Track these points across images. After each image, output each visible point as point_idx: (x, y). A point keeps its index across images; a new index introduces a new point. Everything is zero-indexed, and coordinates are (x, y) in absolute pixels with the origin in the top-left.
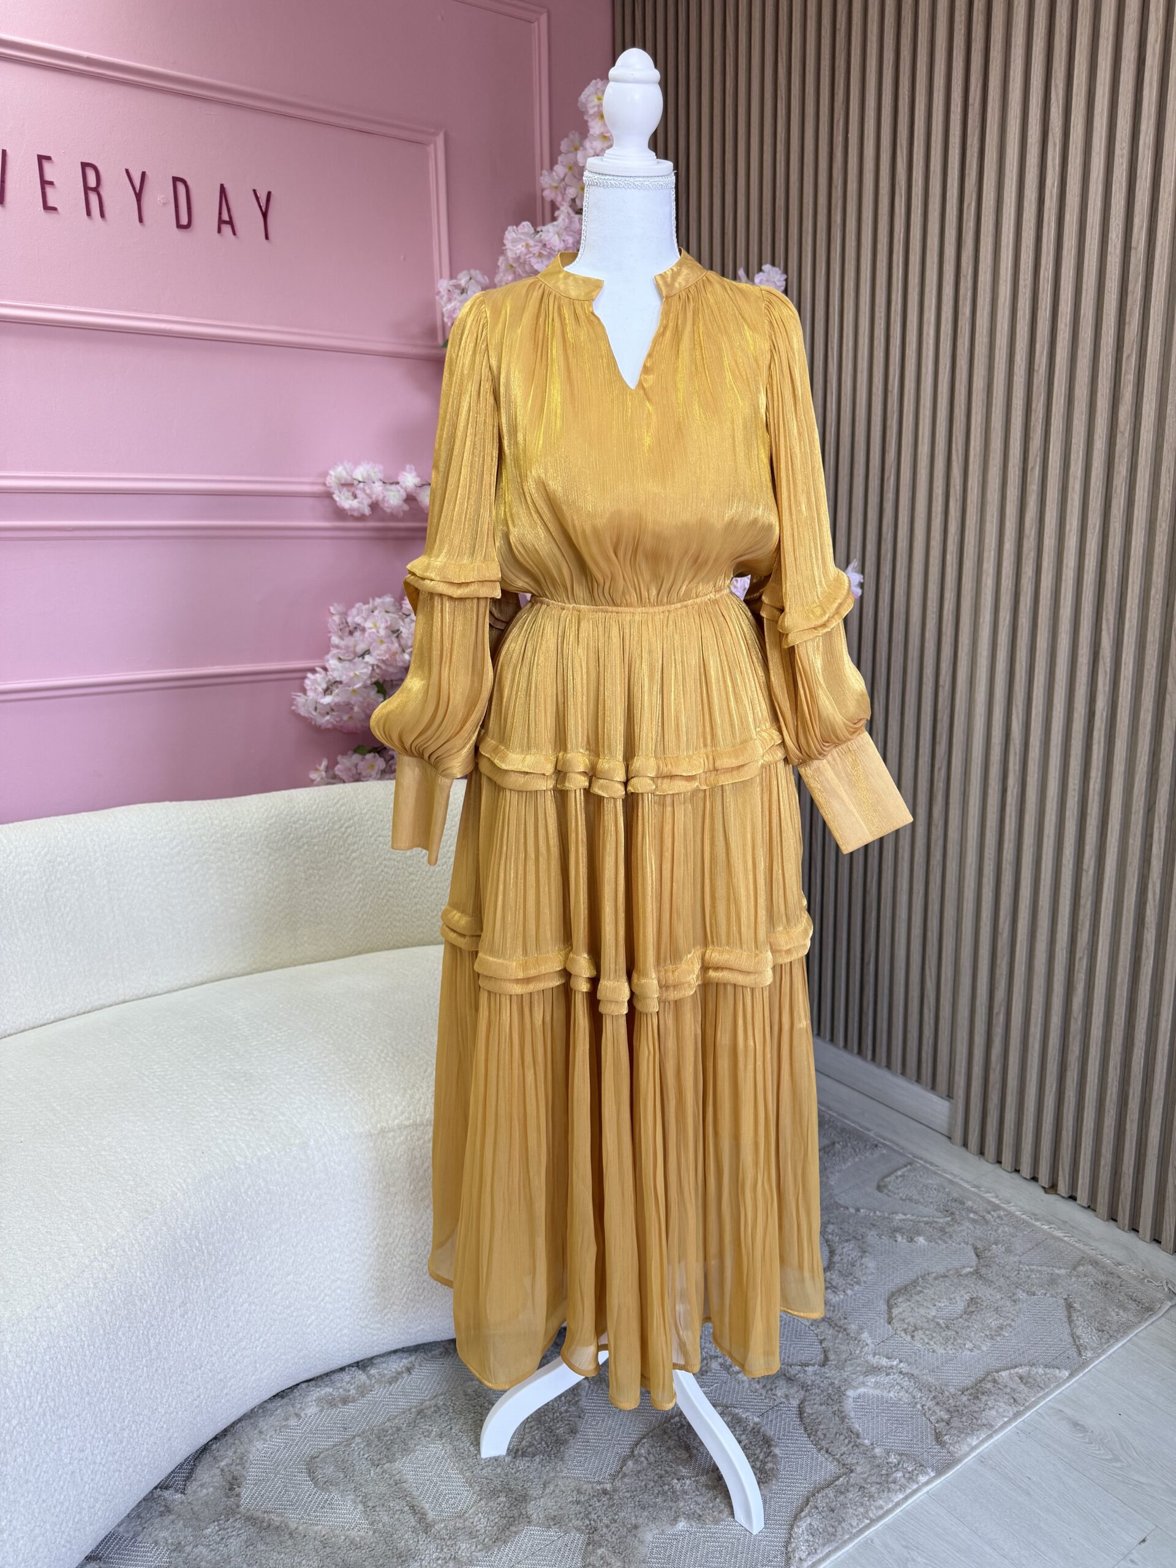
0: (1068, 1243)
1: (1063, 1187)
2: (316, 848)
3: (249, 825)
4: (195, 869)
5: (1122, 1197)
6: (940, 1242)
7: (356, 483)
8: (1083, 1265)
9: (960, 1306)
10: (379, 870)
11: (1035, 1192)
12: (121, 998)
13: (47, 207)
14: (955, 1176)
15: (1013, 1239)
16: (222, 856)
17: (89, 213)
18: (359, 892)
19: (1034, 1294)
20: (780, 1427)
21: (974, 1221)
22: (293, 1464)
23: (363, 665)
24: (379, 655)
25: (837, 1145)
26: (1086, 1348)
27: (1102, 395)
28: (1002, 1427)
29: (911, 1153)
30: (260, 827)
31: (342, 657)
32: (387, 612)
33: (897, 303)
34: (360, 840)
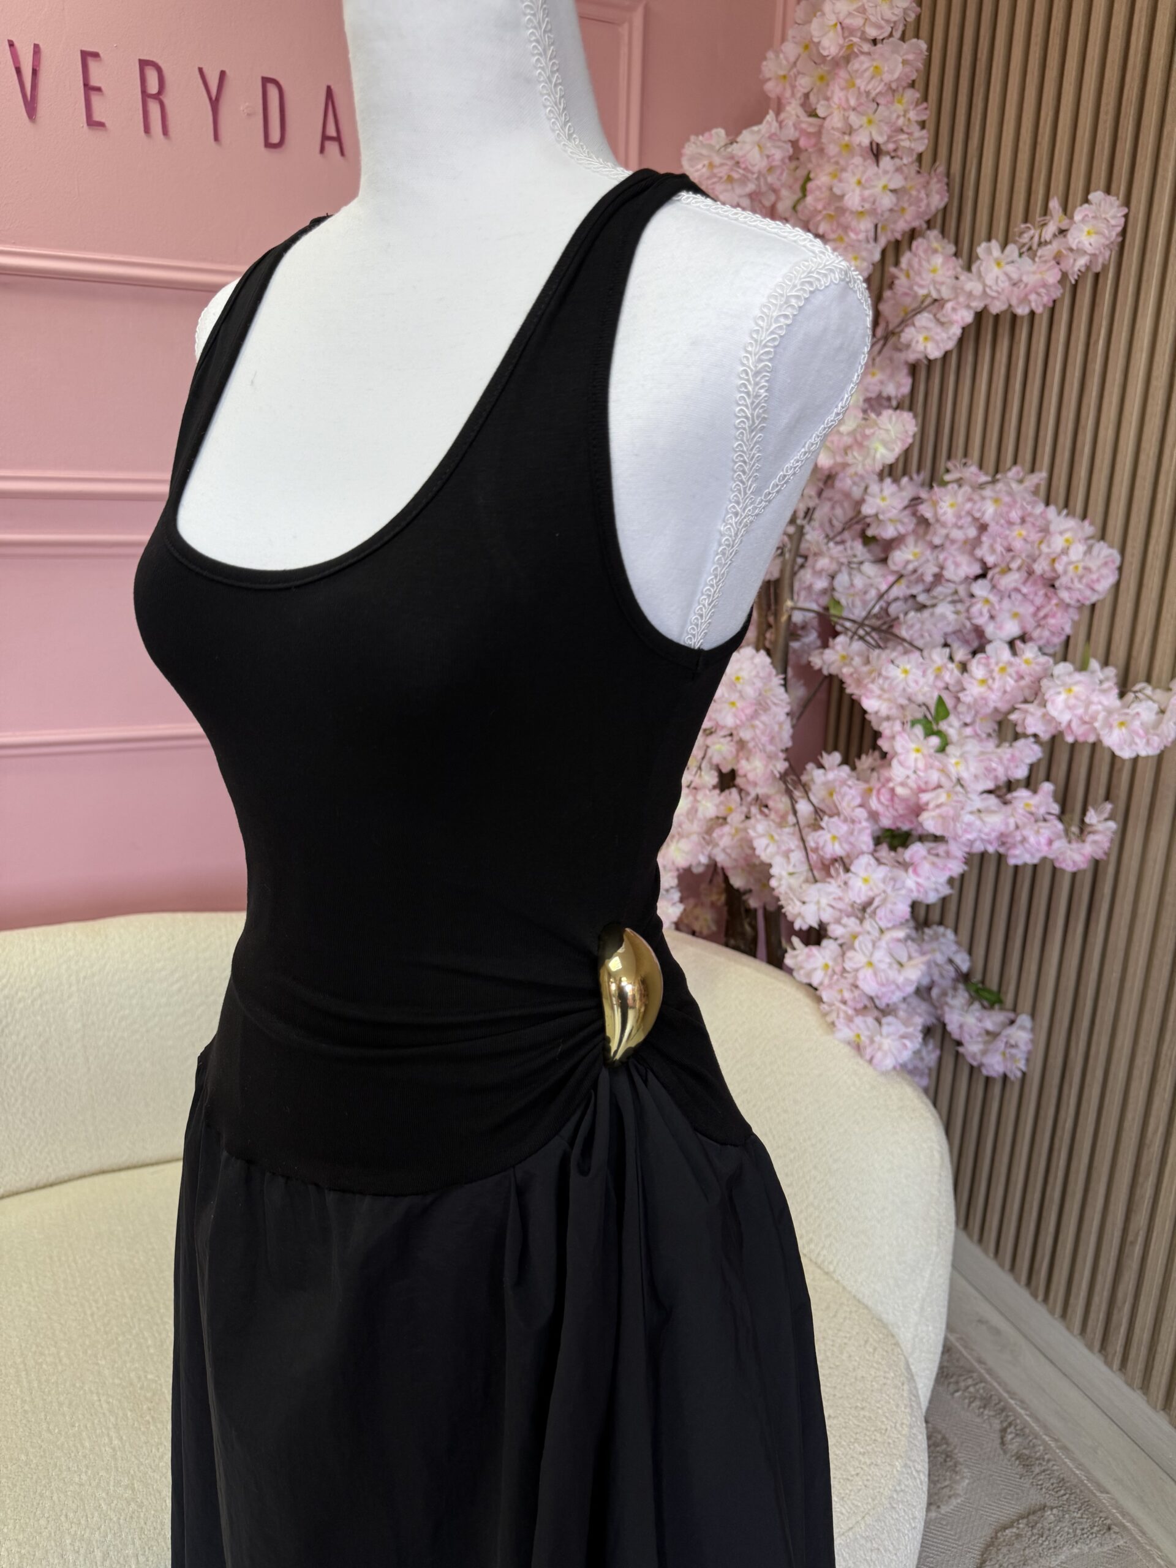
13: (90, 122)
17: (147, 129)
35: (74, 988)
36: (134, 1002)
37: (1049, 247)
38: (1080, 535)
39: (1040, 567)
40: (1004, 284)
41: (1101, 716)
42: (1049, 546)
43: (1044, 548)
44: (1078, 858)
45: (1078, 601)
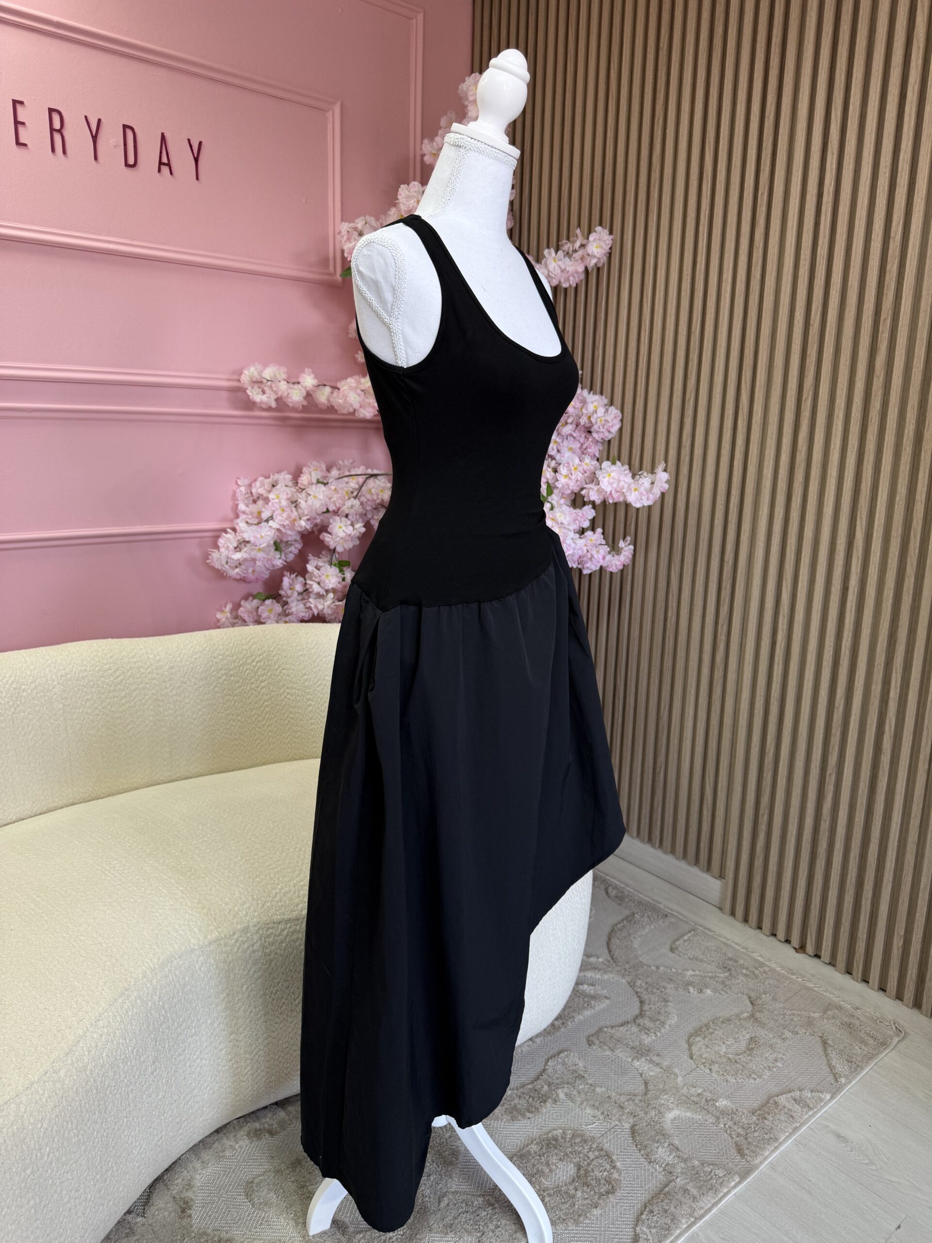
0: (818, 992)
1: (810, 948)
2: (232, 678)
3: (178, 659)
4: (134, 695)
5: (857, 956)
6: (722, 993)
7: (265, 381)
8: (831, 1010)
9: (743, 1045)
10: (283, 697)
11: (788, 952)
12: (71, 801)
13: (18, 143)
14: (728, 940)
15: (777, 990)
16: (156, 685)
17: (53, 150)
18: (266, 714)
19: (797, 1033)
20: (617, 1145)
21: (746, 975)
22: (233, 1187)
23: (268, 529)
24: (281, 521)
25: (636, 915)
26: (840, 1077)
27: (863, 348)
28: (785, 1140)
29: (693, 922)
30: (187, 661)
31: (249, 521)
32: (286, 486)
33: (701, 264)
34: (268, 672)
35: (55, 683)
36: (93, 690)
37: (578, 253)
38: (602, 403)
39: (583, 421)
40: (558, 271)
41: (626, 486)
42: (587, 410)
43: (584, 411)
44: (618, 563)
45: (602, 439)
